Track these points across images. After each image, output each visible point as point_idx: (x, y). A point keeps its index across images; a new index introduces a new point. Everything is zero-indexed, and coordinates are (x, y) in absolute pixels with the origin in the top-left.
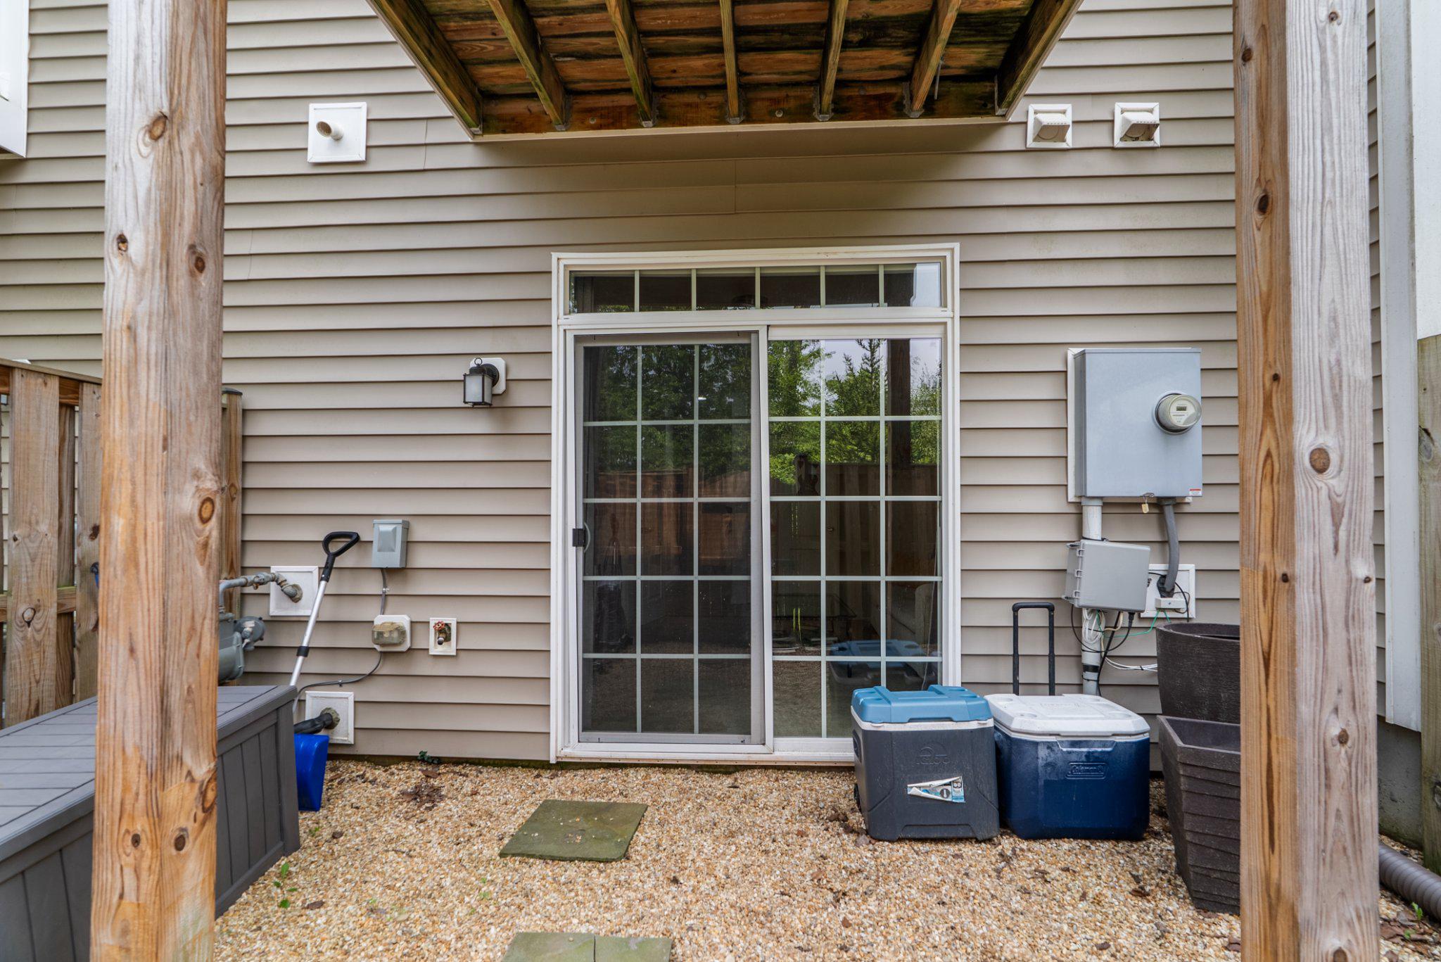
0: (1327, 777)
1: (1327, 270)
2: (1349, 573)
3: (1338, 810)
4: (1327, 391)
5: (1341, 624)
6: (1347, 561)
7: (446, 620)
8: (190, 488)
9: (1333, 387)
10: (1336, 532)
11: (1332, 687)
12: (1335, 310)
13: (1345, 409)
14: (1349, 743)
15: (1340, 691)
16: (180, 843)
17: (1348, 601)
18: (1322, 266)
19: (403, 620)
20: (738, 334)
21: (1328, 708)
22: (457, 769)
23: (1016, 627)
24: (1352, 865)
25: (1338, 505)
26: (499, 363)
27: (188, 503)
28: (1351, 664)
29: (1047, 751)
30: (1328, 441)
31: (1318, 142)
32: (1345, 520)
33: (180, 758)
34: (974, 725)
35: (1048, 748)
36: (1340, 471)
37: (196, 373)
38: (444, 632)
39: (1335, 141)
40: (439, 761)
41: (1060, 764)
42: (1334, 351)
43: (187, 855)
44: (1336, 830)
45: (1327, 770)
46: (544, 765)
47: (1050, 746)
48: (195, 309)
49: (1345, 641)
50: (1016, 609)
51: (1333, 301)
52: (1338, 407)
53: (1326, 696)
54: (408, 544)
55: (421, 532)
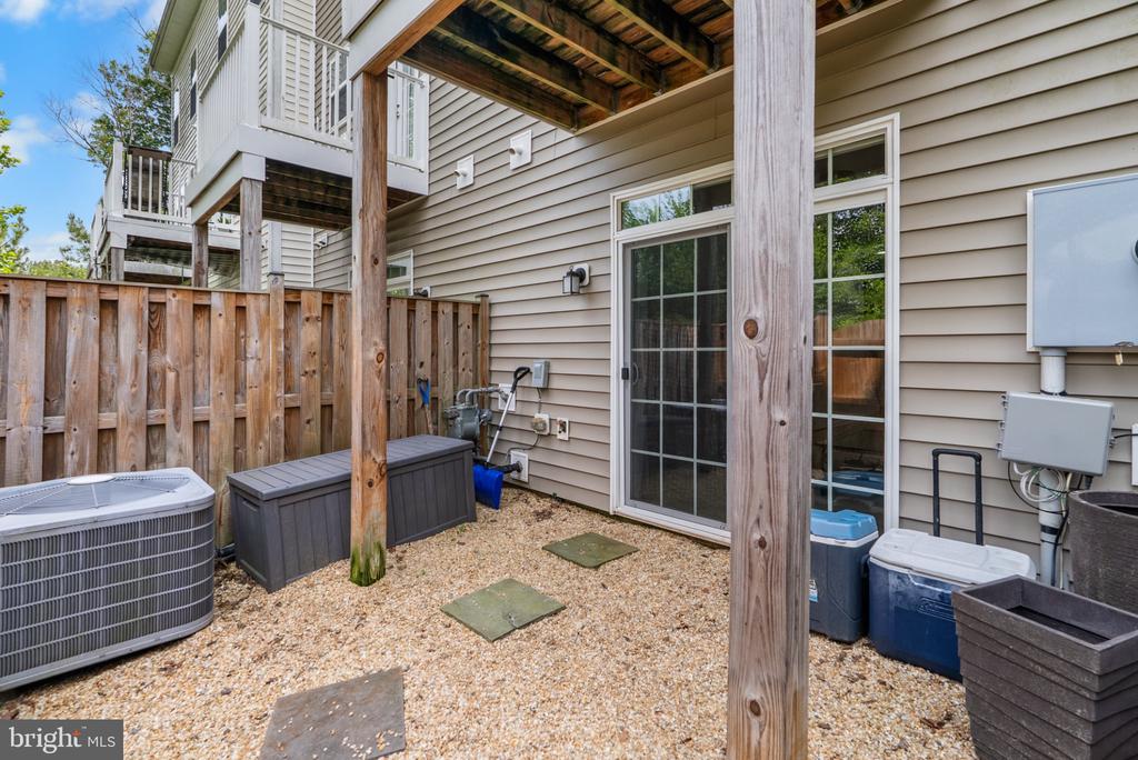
0: (750, 570)
1: (759, 180)
2: (770, 416)
3: (757, 597)
4: (757, 274)
5: (763, 455)
6: (769, 408)
7: (564, 420)
8: (373, 349)
9: (761, 271)
10: (761, 385)
11: (756, 503)
12: (764, 211)
13: (770, 288)
14: (767, 548)
15: (761, 507)
16: (370, 484)
17: (768, 438)
18: (756, 178)
19: (545, 417)
20: (717, 227)
21: (753, 519)
22: (570, 507)
23: (936, 471)
24: (766, 641)
25: (763, 363)
26: (585, 267)
27: (372, 355)
28: (769, 488)
29: (898, 581)
30: (757, 313)
31: (755, 82)
32: (768, 375)
33: (370, 452)
34: (831, 542)
35: (899, 578)
36: (765, 337)
37: (375, 304)
38: (563, 425)
39: (767, 77)
40: (563, 501)
41: (911, 595)
42: (763, 243)
43: (373, 491)
44: (756, 612)
45: (750, 565)
46: (605, 514)
47: (900, 576)
48: (374, 280)
49: (765, 469)
50: (936, 454)
51: (763, 204)
52: (765, 287)
53: (751, 510)
54: (548, 375)
55: (555, 368)
